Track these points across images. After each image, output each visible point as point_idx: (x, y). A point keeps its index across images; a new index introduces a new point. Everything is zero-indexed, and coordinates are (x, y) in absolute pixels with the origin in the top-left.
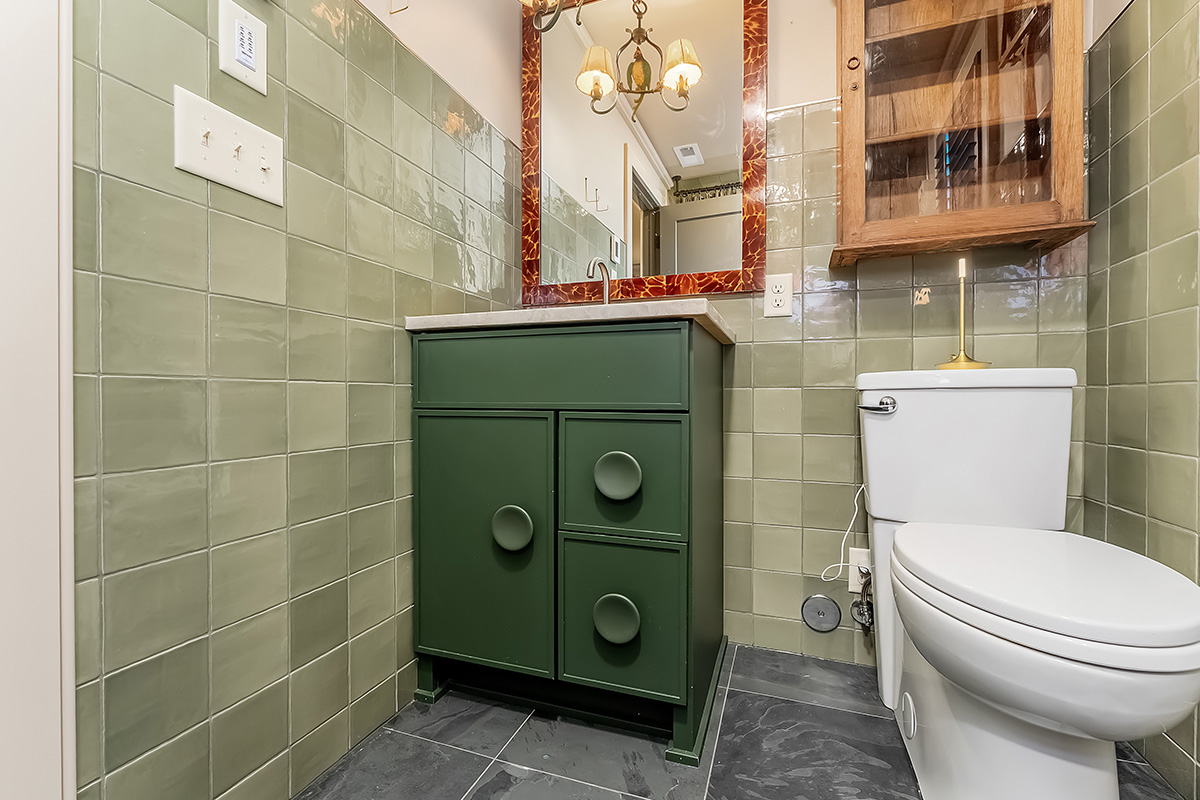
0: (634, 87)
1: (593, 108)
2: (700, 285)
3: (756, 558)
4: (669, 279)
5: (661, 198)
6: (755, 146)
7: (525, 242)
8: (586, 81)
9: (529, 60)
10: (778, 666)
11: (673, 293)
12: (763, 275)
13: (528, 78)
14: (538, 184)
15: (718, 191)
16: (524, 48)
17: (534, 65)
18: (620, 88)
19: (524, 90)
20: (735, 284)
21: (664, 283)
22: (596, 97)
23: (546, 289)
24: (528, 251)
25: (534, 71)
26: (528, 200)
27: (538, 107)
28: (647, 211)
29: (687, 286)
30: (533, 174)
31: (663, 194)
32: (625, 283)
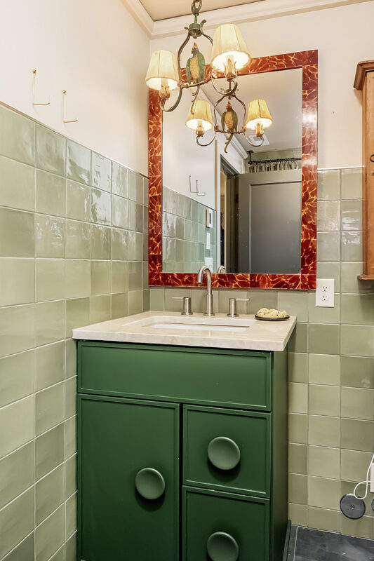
0: (226, 129)
1: (198, 142)
2: (273, 283)
3: (309, 468)
4: (252, 277)
5: (239, 167)
6: (309, 193)
7: (150, 242)
8: (193, 124)
9: (154, 115)
10: (324, 546)
11: (254, 286)
12: (315, 280)
13: (154, 127)
14: (160, 202)
15: (279, 163)
16: (150, 107)
17: (157, 119)
18: (216, 129)
19: (149, 135)
20: (296, 284)
21: (249, 279)
22: (200, 134)
23: (165, 276)
24: (153, 248)
25: (158, 124)
26: (153, 212)
27: (160, 149)
28: (229, 176)
29: (264, 282)
30: (157, 195)
31: (240, 163)
32: (221, 276)
